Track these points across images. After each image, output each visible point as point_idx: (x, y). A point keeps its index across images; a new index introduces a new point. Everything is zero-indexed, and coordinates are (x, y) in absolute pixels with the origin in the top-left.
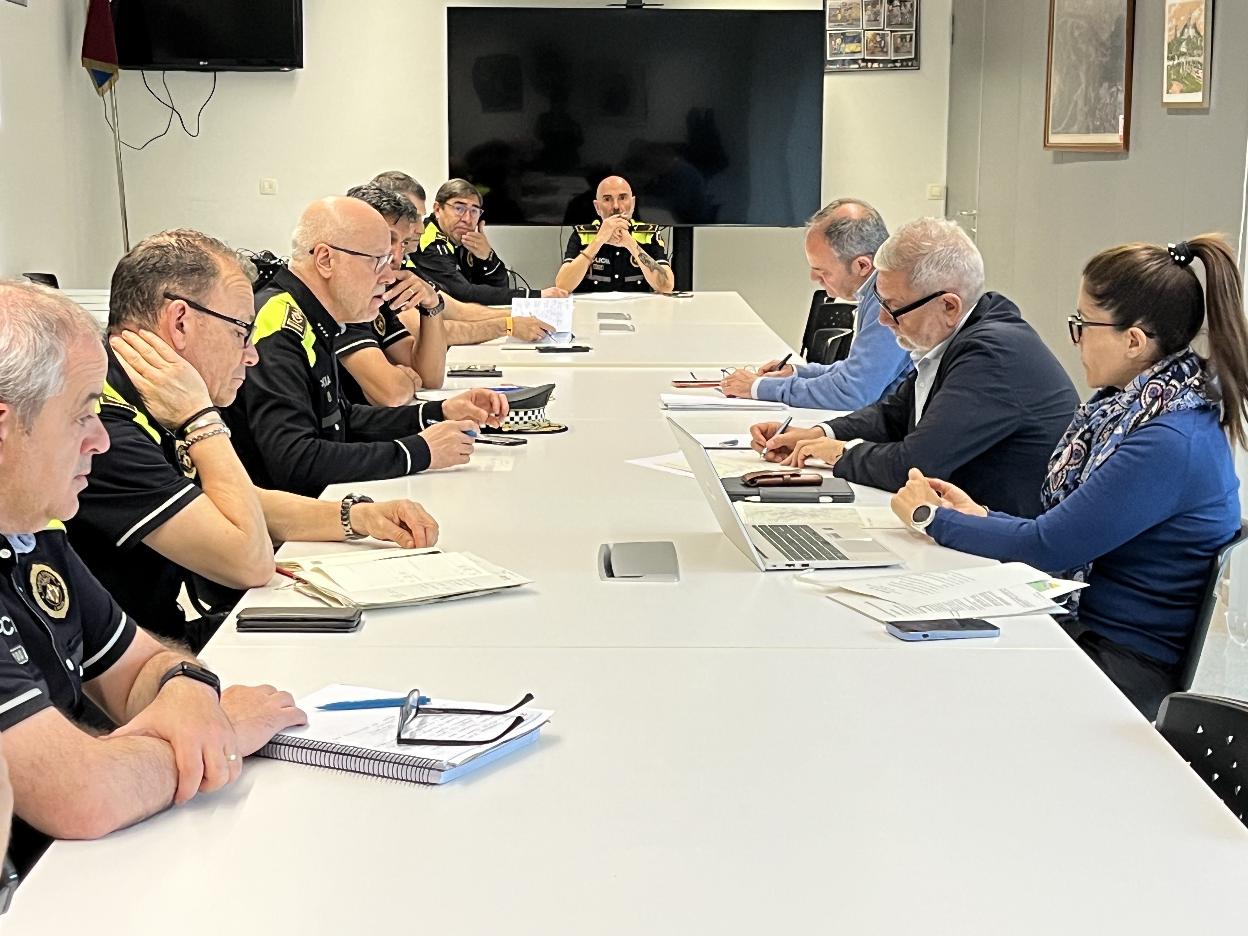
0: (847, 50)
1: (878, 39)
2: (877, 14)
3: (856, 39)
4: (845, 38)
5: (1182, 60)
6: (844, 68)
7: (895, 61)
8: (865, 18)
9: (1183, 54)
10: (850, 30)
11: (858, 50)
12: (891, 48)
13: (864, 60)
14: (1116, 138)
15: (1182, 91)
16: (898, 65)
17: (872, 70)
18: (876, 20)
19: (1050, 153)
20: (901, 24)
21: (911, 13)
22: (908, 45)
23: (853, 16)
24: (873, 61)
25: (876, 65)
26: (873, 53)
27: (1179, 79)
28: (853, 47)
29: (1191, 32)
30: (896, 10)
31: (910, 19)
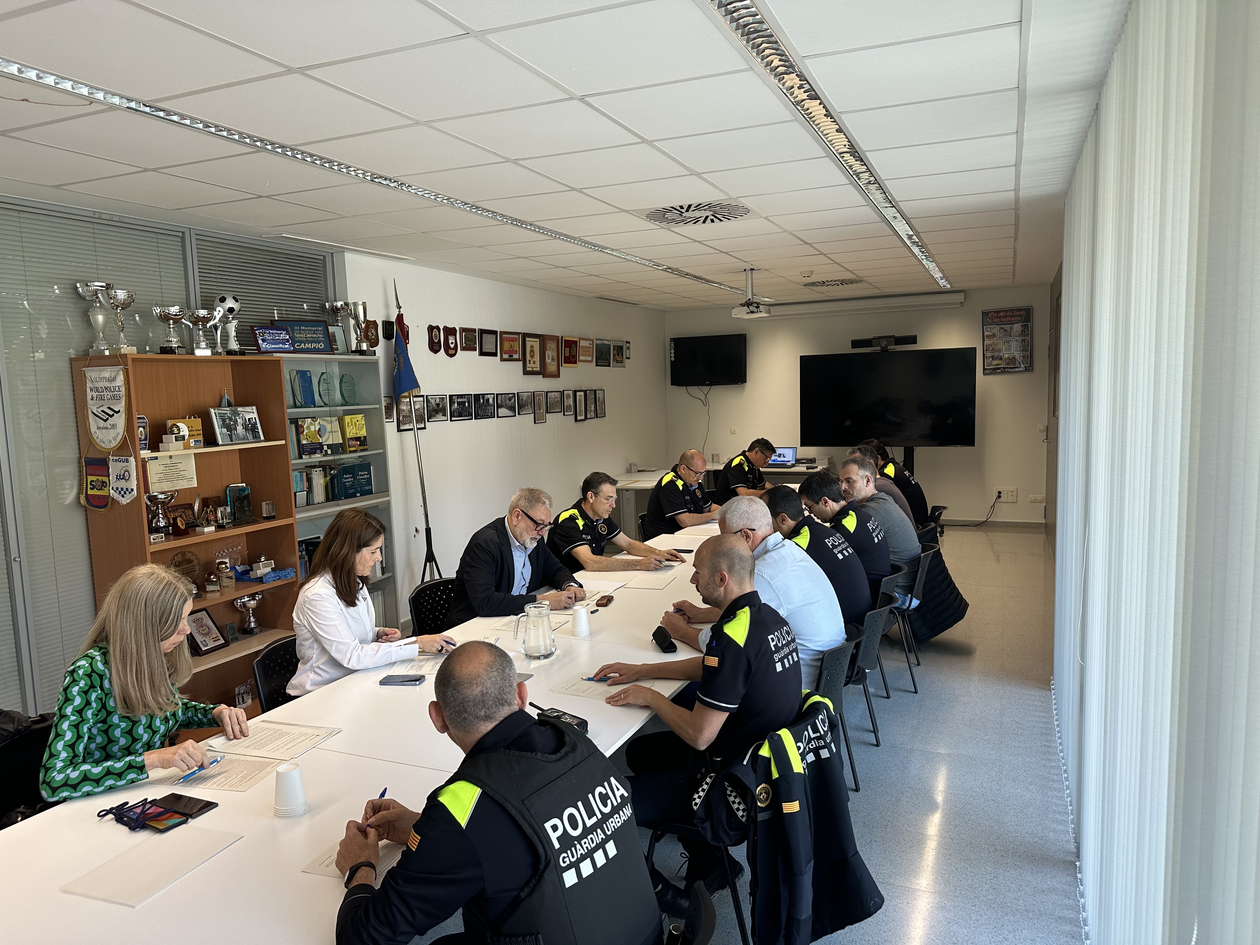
0: (996, 364)
1: (1011, 358)
2: (1010, 346)
3: (1000, 358)
6: (995, 371)
8: (1005, 348)
10: (997, 354)
11: (1000, 363)
13: (1004, 368)
17: (1009, 372)
18: (1010, 349)
20: (1023, 350)
21: (1028, 345)
22: (1027, 359)
23: (998, 348)
24: (1009, 368)
25: (1010, 370)
26: (1008, 364)
28: (998, 362)
30: (1020, 344)
31: (1027, 348)
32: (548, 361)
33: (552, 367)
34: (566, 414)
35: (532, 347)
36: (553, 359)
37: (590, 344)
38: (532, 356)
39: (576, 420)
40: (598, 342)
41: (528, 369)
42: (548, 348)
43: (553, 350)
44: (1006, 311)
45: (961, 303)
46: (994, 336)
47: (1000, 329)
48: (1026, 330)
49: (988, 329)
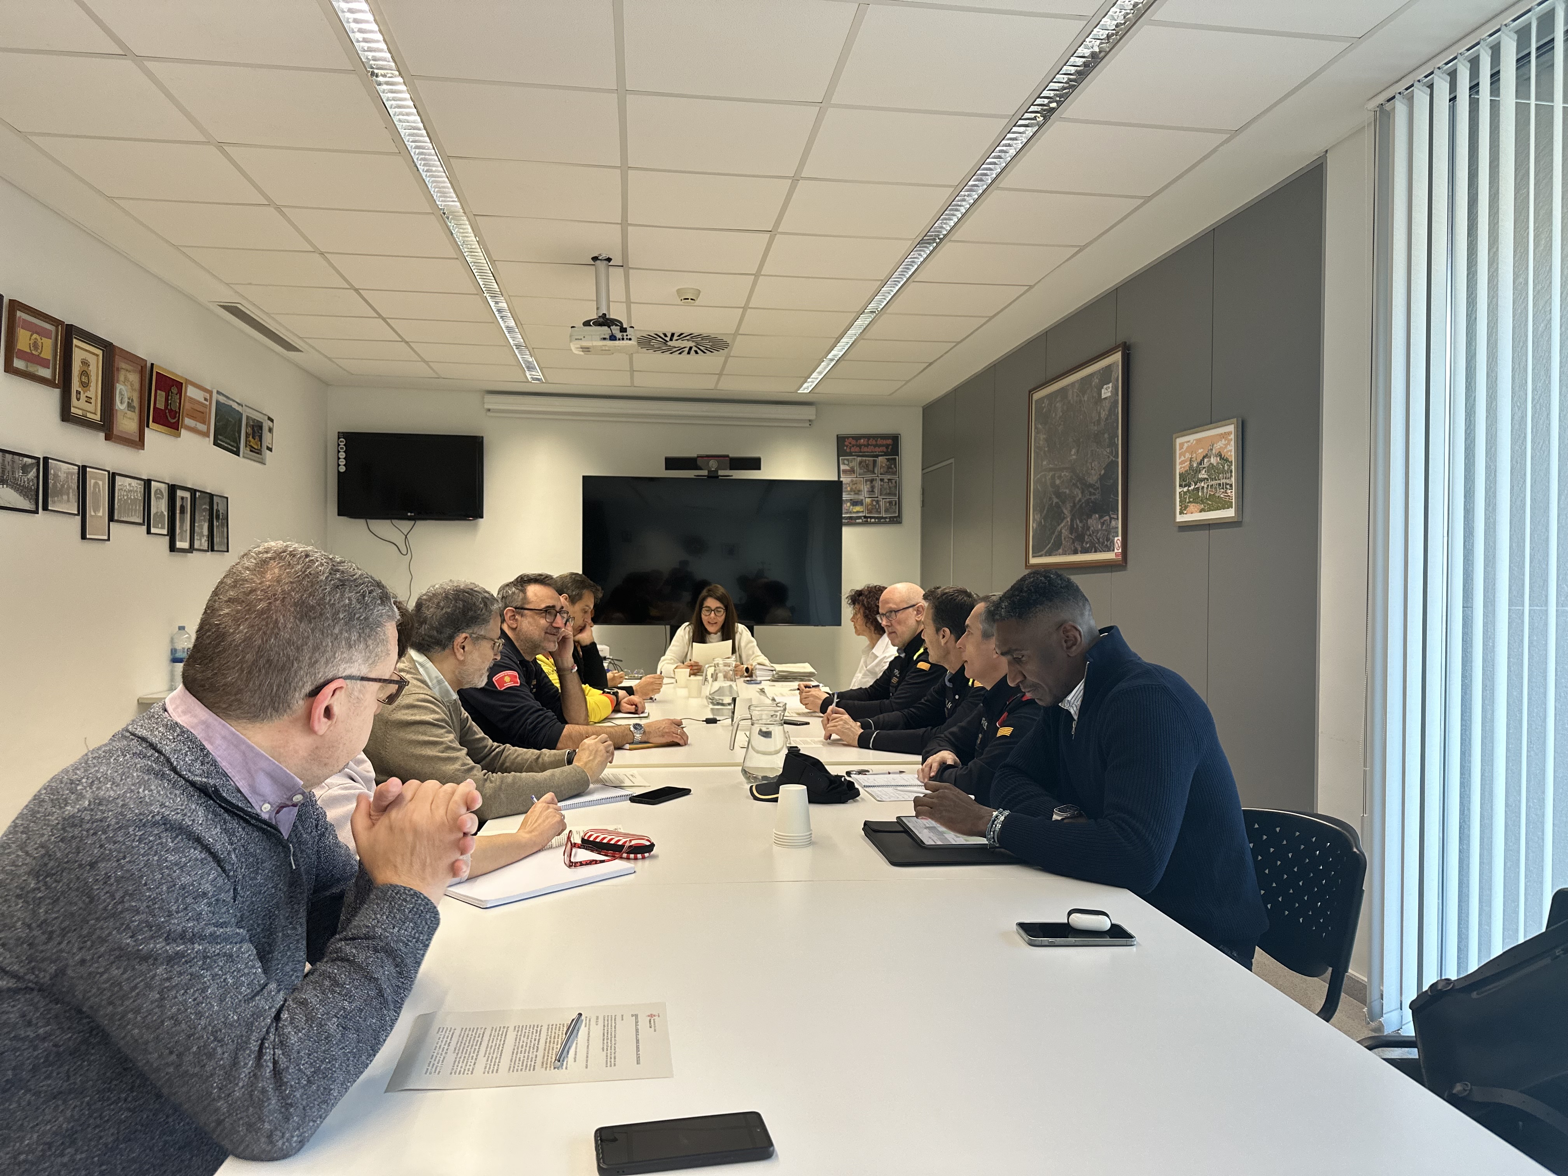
0: (855, 510)
1: (874, 503)
2: (873, 487)
3: (861, 503)
4: (855, 503)
5: (1203, 484)
6: (852, 522)
7: (886, 518)
8: (866, 489)
9: (1203, 480)
10: (856, 497)
11: (862, 510)
12: (883, 509)
13: (865, 517)
14: (1113, 555)
15: (1202, 511)
16: (888, 520)
17: (871, 523)
18: (873, 491)
20: (889, 494)
21: (895, 487)
22: (894, 507)
23: (858, 488)
24: (871, 518)
25: (873, 520)
26: (870, 512)
27: (1196, 500)
28: (858, 508)
29: (1215, 461)
30: (886, 485)
31: (894, 491)
32: (120, 406)
33: (127, 422)
34: (153, 530)
35: (85, 363)
36: (130, 406)
37: (206, 399)
38: (85, 385)
39: (172, 548)
40: (222, 399)
41: (73, 410)
42: (122, 378)
43: (132, 385)
44: (868, 437)
45: (810, 421)
46: (852, 471)
47: (860, 463)
48: (893, 466)
49: (846, 462)
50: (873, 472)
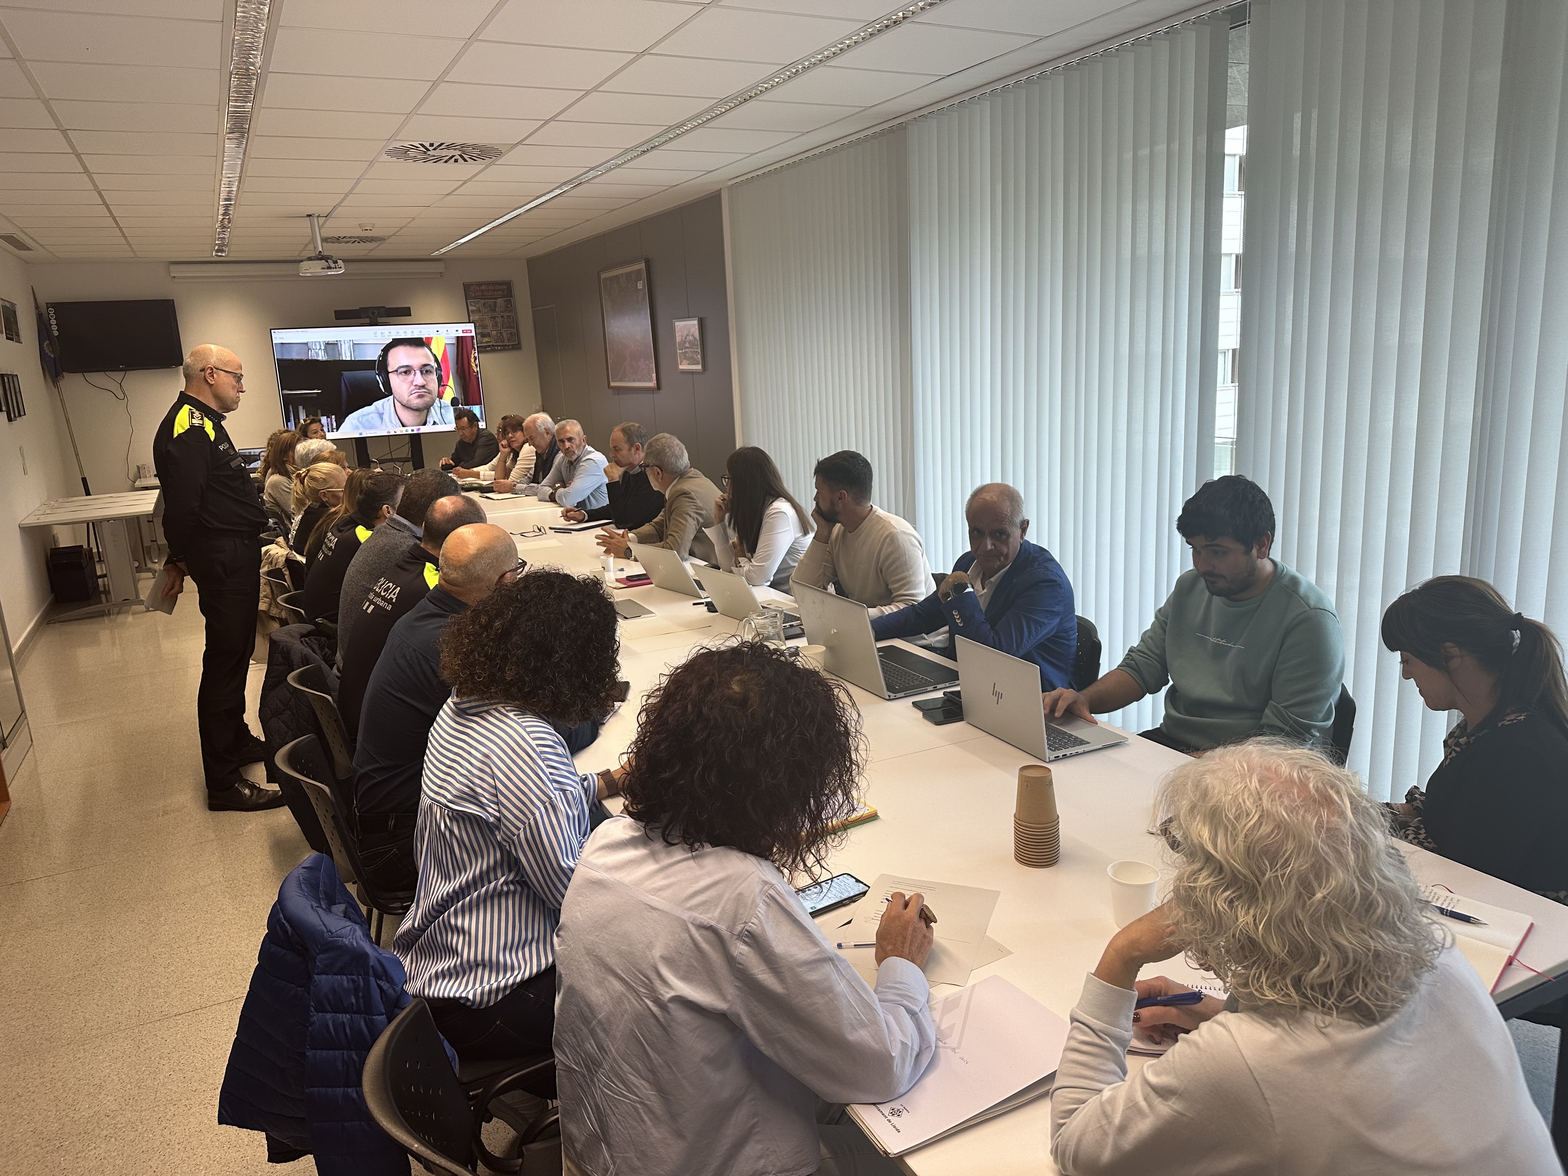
0: (484, 341)
1: (499, 335)
2: (496, 323)
3: (488, 335)
4: (484, 336)
5: (687, 350)
7: (509, 346)
8: (491, 325)
9: (687, 348)
11: (490, 341)
12: (506, 341)
14: (652, 384)
15: (689, 364)
17: (497, 350)
18: (496, 326)
19: (611, 391)
21: (513, 322)
23: (485, 324)
25: (499, 348)
26: (497, 342)
27: (686, 358)
29: (691, 338)
30: (506, 320)
31: (513, 325)
39: (10, 420)
44: (488, 284)
45: (441, 273)
46: (479, 311)
47: (484, 304)
48: (510, 306)
49: (473, 304)
50: (495, 311)
